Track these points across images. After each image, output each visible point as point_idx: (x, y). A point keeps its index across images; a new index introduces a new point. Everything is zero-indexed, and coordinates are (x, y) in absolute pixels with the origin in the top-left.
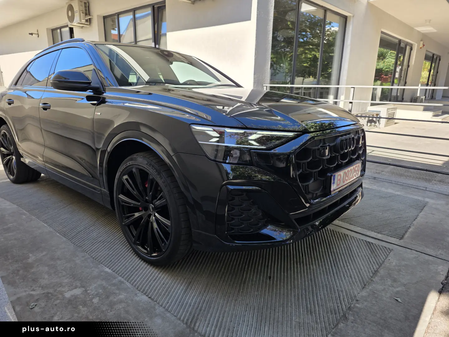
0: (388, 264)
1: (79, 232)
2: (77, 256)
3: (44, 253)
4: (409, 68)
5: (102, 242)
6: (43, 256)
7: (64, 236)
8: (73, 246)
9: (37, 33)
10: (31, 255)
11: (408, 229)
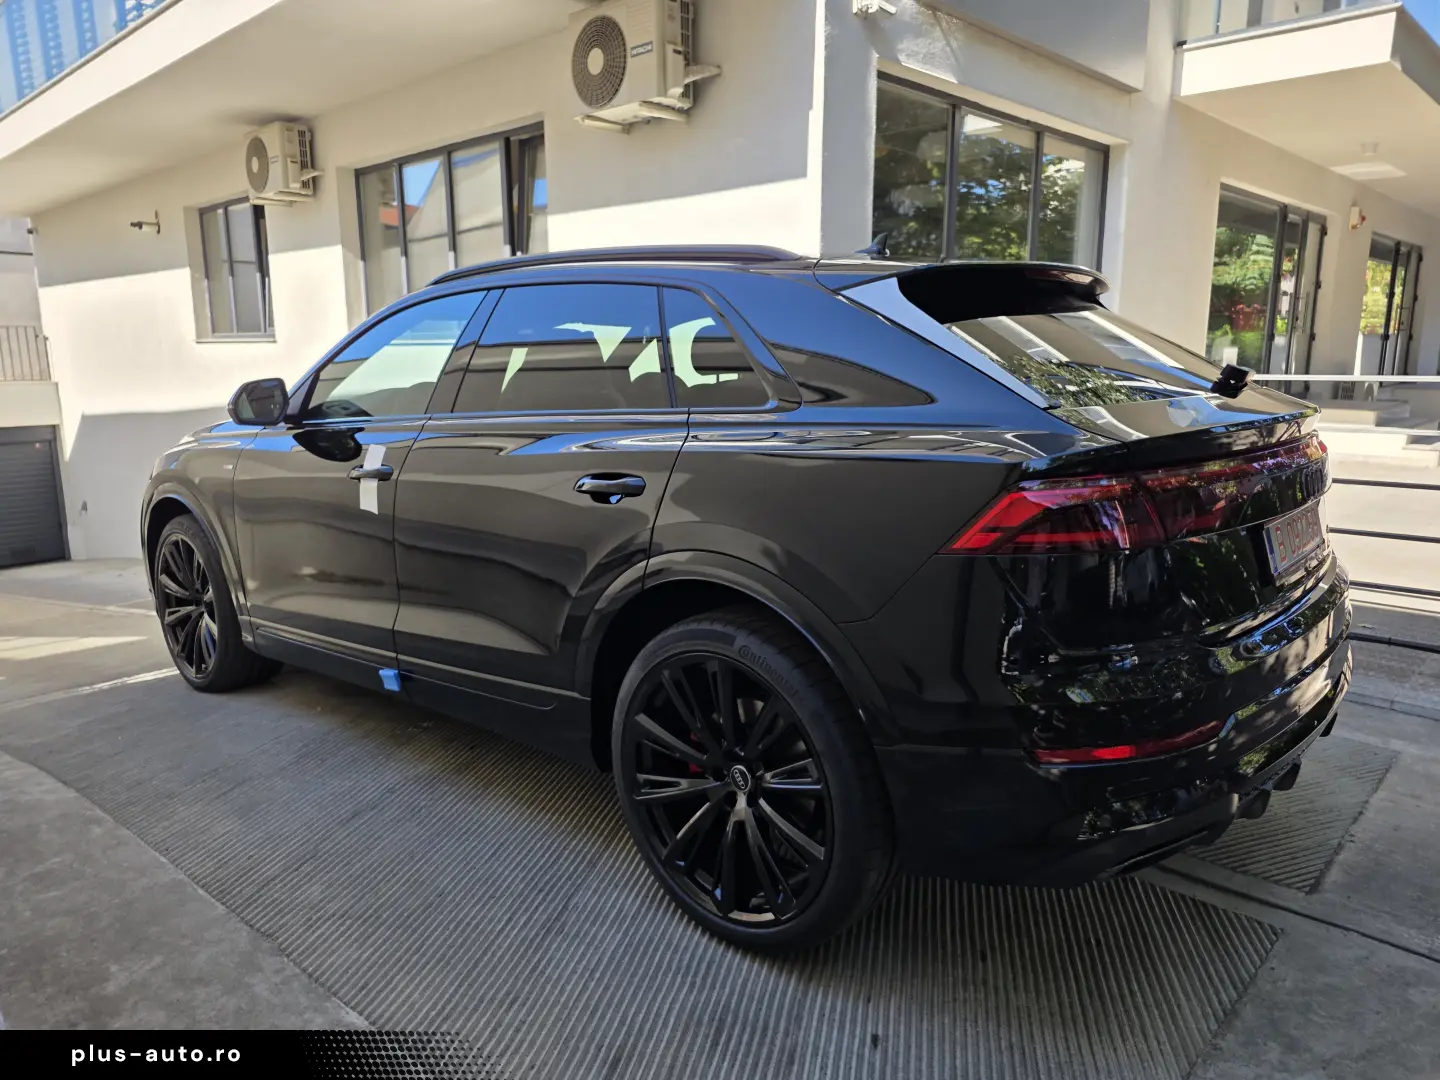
0: (1269, 987)
1: (268, 883)
2: (260, 969)
3: (158, 960)
4: (1320, 291)
5: (339, 919)
6: (153, 969)
7: (221, 896)
8: (249, 933)
9: (155, 221)
10: (114, 968)
11: (1337, 853)
